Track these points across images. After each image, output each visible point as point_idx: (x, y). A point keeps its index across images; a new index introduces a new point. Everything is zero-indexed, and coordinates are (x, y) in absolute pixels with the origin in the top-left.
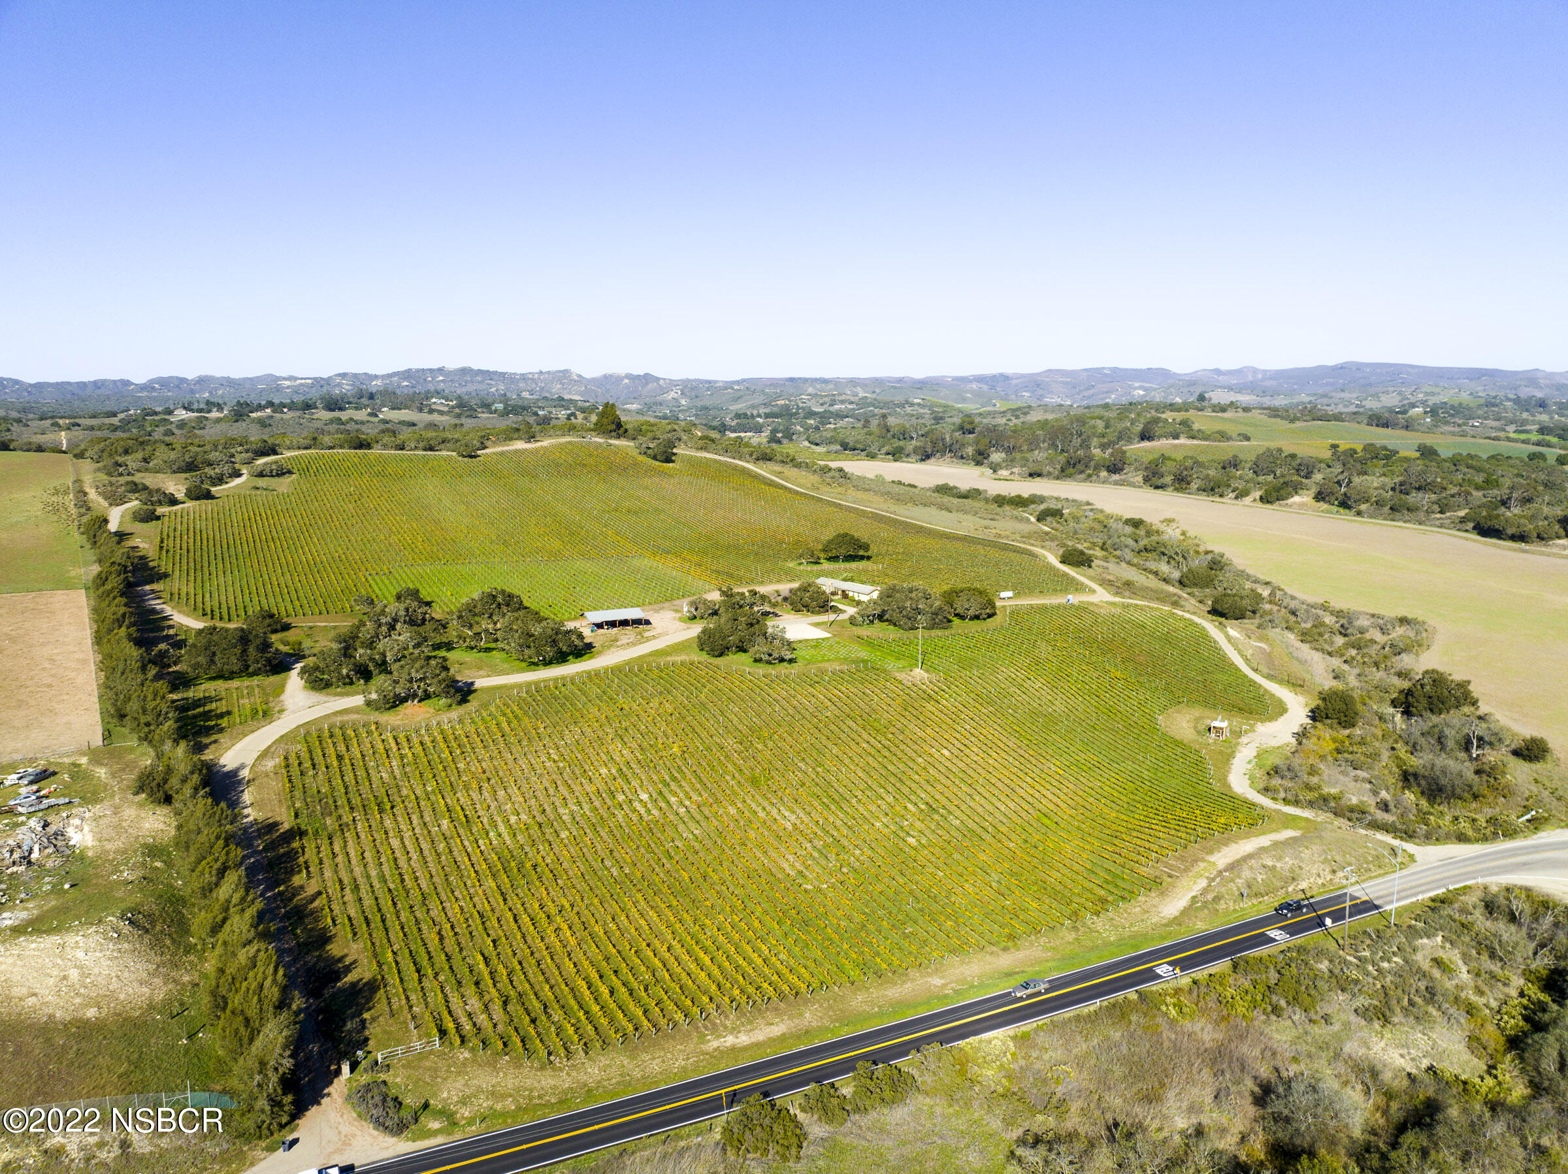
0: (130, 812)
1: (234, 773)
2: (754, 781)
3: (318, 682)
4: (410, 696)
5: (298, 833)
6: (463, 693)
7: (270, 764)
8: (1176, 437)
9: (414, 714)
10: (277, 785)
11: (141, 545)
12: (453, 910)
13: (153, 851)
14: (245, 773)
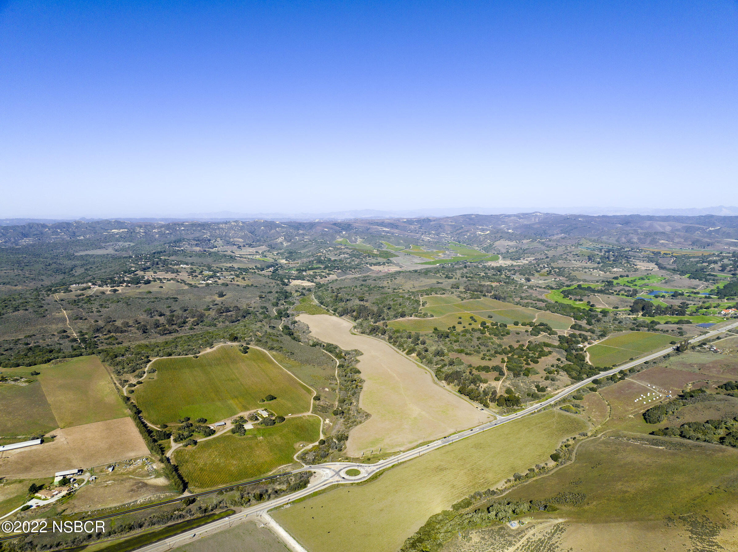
0: (159, 464)
1: (168, 458)
2: (232, 457)
3: (175, 441)
4: (189, 444)
5: (177, 466)
6: (195, 443)
7: (173, 456)
8: (411, 316)
9: (190, 447)
10: (174, 459)
11: (134, 402)
12: (195, 474)
13: (163, 469)
14: (170, 458)
